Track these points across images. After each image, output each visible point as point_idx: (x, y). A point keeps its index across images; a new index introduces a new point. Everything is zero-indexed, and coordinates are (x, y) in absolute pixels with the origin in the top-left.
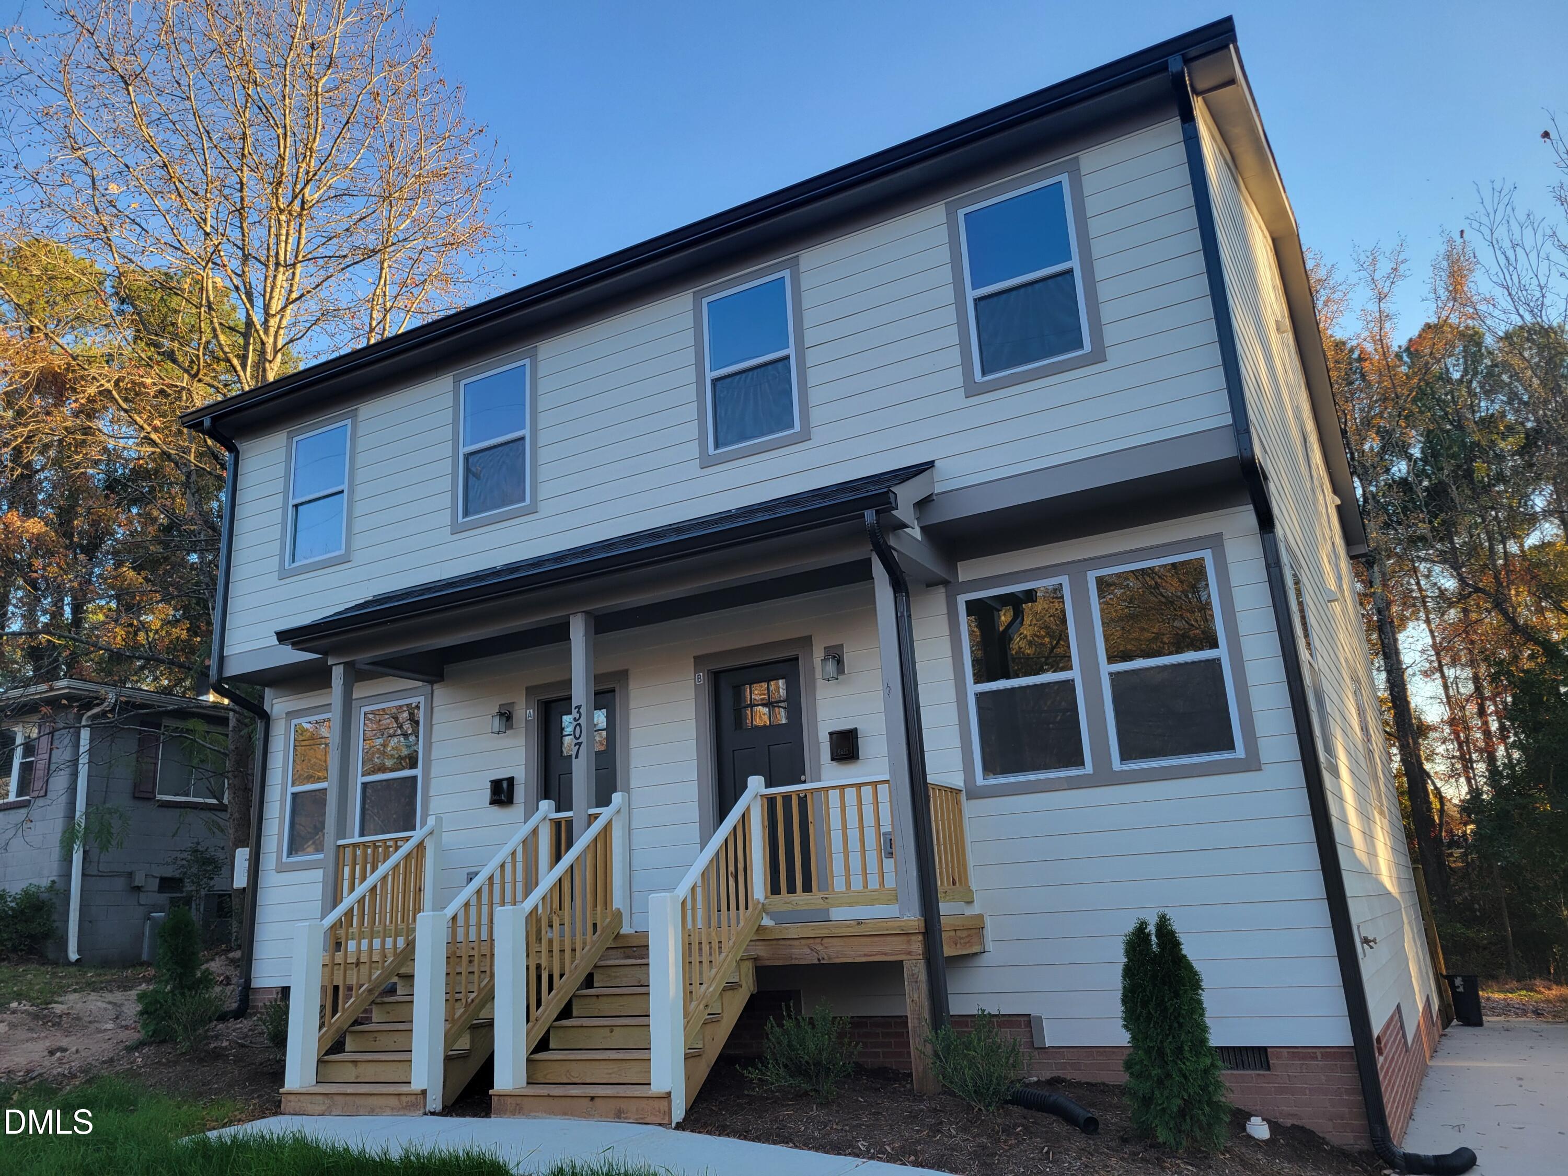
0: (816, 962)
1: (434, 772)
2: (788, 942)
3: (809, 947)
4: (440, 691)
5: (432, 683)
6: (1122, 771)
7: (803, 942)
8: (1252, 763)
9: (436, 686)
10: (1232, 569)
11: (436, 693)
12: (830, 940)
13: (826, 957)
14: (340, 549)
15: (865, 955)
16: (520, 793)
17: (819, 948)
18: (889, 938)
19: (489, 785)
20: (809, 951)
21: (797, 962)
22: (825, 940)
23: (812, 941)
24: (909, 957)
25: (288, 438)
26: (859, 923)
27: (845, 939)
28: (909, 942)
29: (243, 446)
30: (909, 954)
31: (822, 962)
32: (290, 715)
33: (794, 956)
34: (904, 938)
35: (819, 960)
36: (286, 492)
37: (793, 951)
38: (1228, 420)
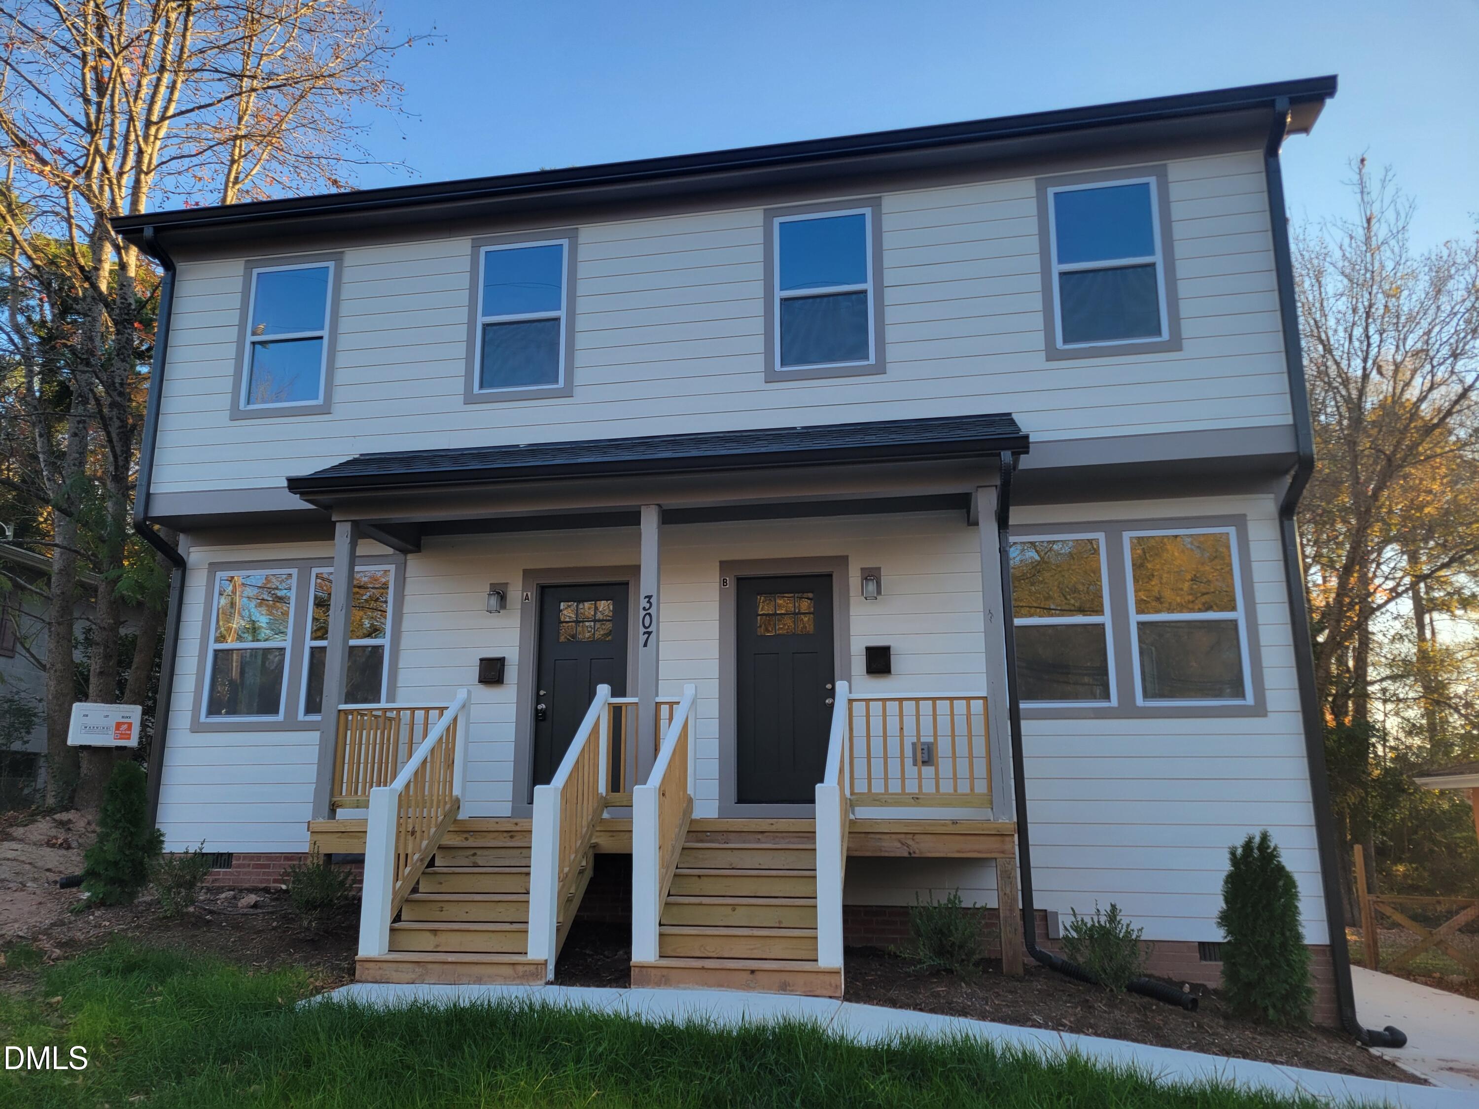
0: (906, 855)
1: (405, 642)
2: (878, 836)
3: (900, 841)
4: (414, 564)
5: (405, 552)
6: (1145, 707)
7: (894, 836)
8: (1259, 710)
9: (409, 556)
10: (1253, 546)
11: (409, 563)
12: (922, 836)
13: (917, 851)
14: (317, 398)
15: (959, 852)
16: (511, 673)
17: (910, 842)
18: (982, 838)
19: (479, 661)
20: (899, 845)
21: (886, 854)
22: (917, 836)
23: (903, 836)
24: (1002, 855)
25: (245, 269)
26: (955, 822)
27: (937, 836)
28: (1003, 841)
29: (181, 266)
30: (1003, 852)
31: (913, 855)
32: (214, 567)
33: (883, 849)
34: (999, 838)
35: (910, 853)
36: (242, 326)
37: (883, 844)
38: (1290, 420)
